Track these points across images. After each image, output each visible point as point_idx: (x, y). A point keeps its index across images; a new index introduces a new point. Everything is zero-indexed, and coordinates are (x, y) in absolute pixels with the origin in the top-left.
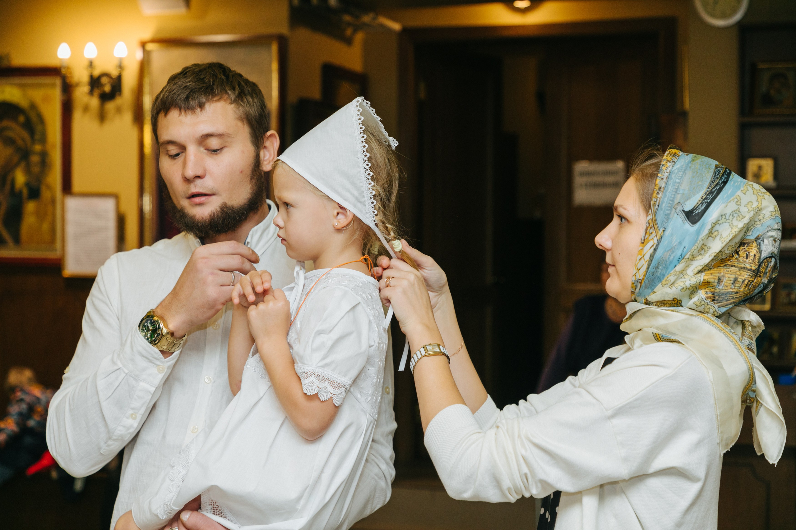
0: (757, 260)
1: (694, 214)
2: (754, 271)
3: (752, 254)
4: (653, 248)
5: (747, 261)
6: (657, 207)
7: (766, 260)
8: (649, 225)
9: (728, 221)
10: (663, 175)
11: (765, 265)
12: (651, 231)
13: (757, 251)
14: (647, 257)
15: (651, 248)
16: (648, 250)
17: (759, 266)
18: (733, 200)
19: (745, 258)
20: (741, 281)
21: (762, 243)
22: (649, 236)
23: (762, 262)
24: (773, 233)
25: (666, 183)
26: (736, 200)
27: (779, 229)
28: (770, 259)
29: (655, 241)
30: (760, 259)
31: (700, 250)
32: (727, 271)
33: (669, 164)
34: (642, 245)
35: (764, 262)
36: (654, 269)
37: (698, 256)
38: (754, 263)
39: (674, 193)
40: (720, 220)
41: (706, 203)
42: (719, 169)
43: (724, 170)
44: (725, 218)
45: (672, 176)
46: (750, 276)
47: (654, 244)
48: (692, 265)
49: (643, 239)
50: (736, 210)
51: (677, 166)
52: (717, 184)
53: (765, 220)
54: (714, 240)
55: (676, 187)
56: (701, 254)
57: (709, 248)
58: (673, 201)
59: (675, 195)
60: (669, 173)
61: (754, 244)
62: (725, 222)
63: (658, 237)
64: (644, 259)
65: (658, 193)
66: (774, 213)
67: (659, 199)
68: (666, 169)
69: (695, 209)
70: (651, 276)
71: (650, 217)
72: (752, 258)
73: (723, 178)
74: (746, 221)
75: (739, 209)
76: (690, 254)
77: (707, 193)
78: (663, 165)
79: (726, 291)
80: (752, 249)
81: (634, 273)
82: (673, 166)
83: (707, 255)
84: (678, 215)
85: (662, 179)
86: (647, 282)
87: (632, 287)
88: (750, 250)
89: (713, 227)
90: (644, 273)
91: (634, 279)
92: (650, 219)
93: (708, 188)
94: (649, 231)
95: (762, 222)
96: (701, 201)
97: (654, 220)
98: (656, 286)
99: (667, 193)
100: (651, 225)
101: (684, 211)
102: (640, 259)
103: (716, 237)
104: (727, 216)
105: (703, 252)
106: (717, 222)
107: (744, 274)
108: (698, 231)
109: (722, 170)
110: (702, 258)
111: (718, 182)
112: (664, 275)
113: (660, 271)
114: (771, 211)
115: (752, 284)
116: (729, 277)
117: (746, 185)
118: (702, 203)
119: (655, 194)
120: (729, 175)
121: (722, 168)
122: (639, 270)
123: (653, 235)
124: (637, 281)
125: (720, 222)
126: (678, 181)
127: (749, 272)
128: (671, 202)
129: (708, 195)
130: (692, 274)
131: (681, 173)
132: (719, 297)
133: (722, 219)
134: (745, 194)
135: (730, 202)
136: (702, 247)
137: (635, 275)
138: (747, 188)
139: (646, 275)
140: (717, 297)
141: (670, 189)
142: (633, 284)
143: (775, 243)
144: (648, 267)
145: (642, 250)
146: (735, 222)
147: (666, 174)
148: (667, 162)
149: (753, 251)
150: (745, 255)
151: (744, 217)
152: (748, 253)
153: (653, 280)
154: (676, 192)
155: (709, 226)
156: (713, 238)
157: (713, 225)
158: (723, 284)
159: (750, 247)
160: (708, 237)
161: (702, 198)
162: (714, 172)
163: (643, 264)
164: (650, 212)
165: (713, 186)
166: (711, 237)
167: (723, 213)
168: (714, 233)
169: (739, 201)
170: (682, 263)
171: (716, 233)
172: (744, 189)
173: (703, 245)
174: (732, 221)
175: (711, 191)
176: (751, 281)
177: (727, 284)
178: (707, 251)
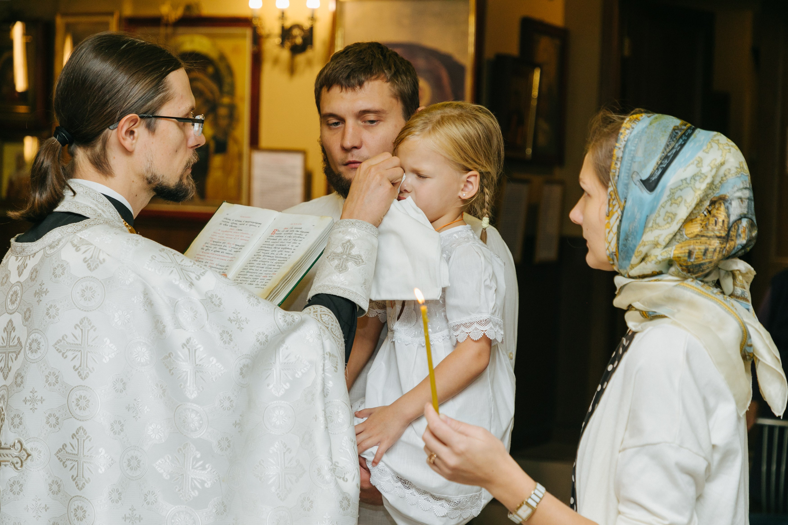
0: (726, 226)
1: (651, 181)
2: (724, 238)
3: (720, 220)
4: (618, 221)
5: (716, 228)
6: (616, 178)
8: (611, 197)
9: (690, 185)
10: (621, 145)
11: (734, 229)
12: (615, 202)
13: (725, 216)
14: (615, 229)
15: (617, 220)
16: (614, 222)
17: (729, 232)
18: (692, 163)
19: (714, 225)
20: (713, 250)
22: (613, 208)
23: (732, 226)
24: (739, 194)
25: (623, 152)
26: (696, 162)
27: (746, 188)
28: (740, 221)
29: (619, 212)
30: (728, 223)
31: (666, 218)
32: (697, 242)
33: (628, 131)
34: (607, 218)
35: (734, 225)
36: (625, 242)
37: (666, 225)
38: (723, 229)
39: (630, 162)
40: (680, 186)
41: (661, 168)
42: (677, 131)
43: (683, 132)
44: (687, 183)
45: (629, 144)
46: (720, 243)
47: (619, 215)
48: (661, 235)
49: (607, 212)
50: (698, 173)
51: (635, 132)
52: (673, 148)
53: (730, 175)
54: (678, 207)
55: (632, 155)
56: (668, 223)
57: (675, 215)
58: (629, 170)
59: (631, 164)
60: (627, 141)
61: (723, 208)
62: (687, 187)
63: (622, 208)
64: (612, 231)
65: (616, 164)
66: (739, 170)
67: (618, 170)
68: (624, 138)
69: (651, 175)
70: (624, 248)
71: (610, 189)
72: (721, 224)
73: (681, 140)
74: (709, 180)
75: (701, 170)
76: (653, 223)
77: (663, 158)
78: (621, 134)
79: (699, 262)
80: (720, 214)
81: (607, 247)
82: (631, 133)
83: (675, 223)
84: (636, 185)
85: (620, 148)
86: (622, 254)
87: (610, 260)
88: (719, 215)
89: (673, 193)
90: (616, 246)
91: (608, 252)
92: (612, 191)
93: (663, 153)
94: (612, 203)
95: (727, 177)
96: (656, 168)
97: (616, 192)
98: (631, 257)
99: (625, 163)
100: (613, 197)
101: (641, 180)
102: (609, 232)
103: (680, 202)
104: (688, 181)
105: (669, 220)
106: (677, 188)
107: (715, 243)
108: (657, 199)
109: (680, 131)
110: (670, 226)
111: (675, 145)
112: (635, 246)
113: (631, 243)
114: (737, 168)
115: (725, 249)
116: (699, 249)
117: (710, 142)
118: (658, 169)
119: (613, 165)
120: (689, 136)
121: (681, 130)
122: (610, 243)
123: (617, 206)
124: (612, 254)
125: (681, 187)
126: (633, 148)
127: (719, 239)
128: (628, 171)
129: (663, 160)
130: (664, 244)
131: (637, 140)
132: (694, 270)
133: (683, 184)
134: (707, 153)
135: (689, 165)
136: (667, 214)
137: (608, 249)
138: (711, 145)
139: (618, 247)
140: (691, 270)
141: (626, 158)
142: (609, 257)
143: (743, 204)
144: (618, 239)
145: (609, 222)
146: (698, 185)
147: (624, 143)
148: (625, 130)
149: (721, 216)
150: (714, 222)
151: (706, 177)
152: (716, 219)
153: (627, 252)
154: (632, 160)
155: (667, 192)
156: (677, 204)
157: (673, 191)
158: (694, 256)
159: (719, 212)
160: (672, 204)
161: (657, 164)
162: (670, 135)
163: (613, 237)
164: (610, 184)
165: (668, 150)
166: (676, 203)
167: (683, 177)
168: (677, 199)
169: (700, 163)
170: (647, 232)
171: (680, 199)
172: (707, 148)
173: (667, 212)
174: (695, 186)
175: (667, 155)
176: (723, 248)
177: (699, 256)
178: (674, 218)
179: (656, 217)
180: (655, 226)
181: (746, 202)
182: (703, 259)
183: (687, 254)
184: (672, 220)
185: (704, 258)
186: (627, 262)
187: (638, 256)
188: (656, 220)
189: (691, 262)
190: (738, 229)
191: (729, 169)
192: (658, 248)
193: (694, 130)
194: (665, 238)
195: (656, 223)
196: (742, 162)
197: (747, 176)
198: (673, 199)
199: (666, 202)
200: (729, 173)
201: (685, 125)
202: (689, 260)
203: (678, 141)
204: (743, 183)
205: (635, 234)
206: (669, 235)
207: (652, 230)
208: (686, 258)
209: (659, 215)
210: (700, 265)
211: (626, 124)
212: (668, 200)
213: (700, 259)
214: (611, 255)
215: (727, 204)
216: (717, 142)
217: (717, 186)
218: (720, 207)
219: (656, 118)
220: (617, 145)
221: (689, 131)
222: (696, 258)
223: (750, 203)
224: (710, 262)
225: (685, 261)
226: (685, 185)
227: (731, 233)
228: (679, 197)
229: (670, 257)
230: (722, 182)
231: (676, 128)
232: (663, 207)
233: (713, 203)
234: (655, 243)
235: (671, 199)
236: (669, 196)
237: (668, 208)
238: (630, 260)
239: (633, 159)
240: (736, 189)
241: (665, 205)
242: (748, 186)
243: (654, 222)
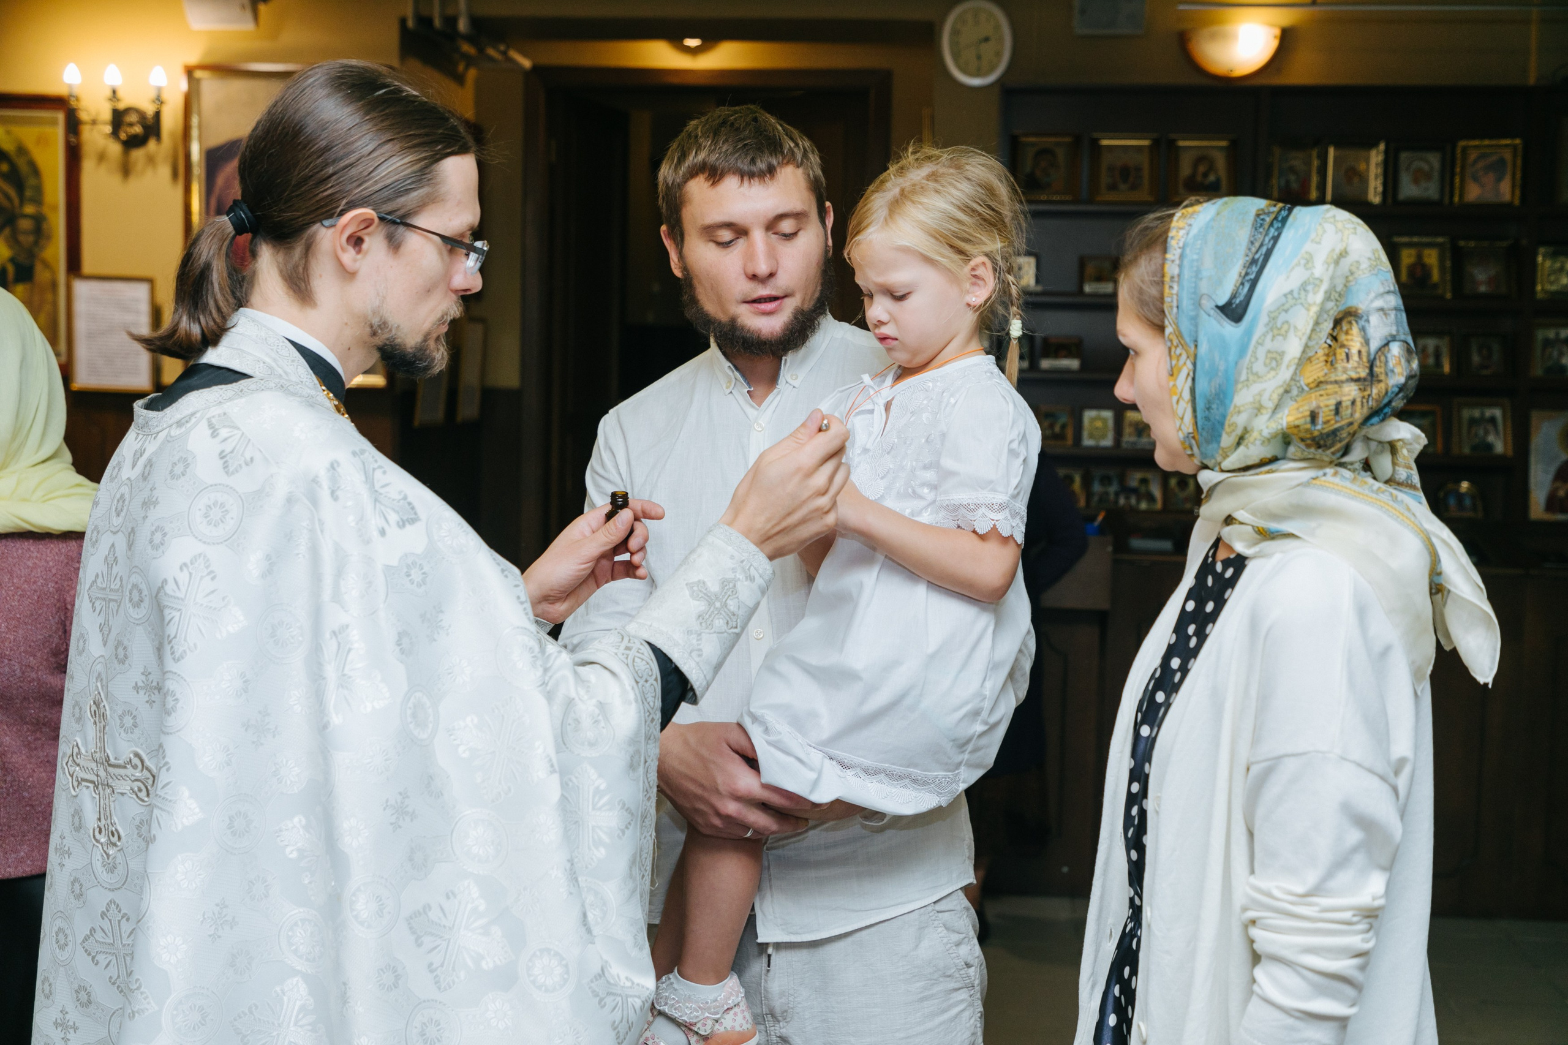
0: (1365, 359)
1: (1234, 306)
2: (1365, 379)
3: (1354, 351)
4: (1190, 379)
5: (1349, 366)
6: (1175, 310)
7: (1380, 353)
8: (1172, 344)
9: (1299, 301)
10: (1174, 255)
11: (1380, 361)
12: (1179, 351)
14: (1187, 395)
15: (1187, 378)
16: (1183, 383)
17: (1371, 368)
18: (1298, 264)
19: (1345, 361)
20: (1349, 403)
21: (1367, 325)
22: (1178, 360)
23: (1375, 358)
24: (1379, 303)
25: (1180, 266)
26: (1303, 262)
27: (1388, 292)
28: (1386, 348)
29: (1190, 365)
30: (1369, 354)
31: (1268, 361)
32: (1321, 395)
33: (1182, 232)
34: (1171, 378)
35: (1377, 357)
36: (1207, 412)
37: (1269, 372)
38: (1361, 366)
39: (1194, 280)
40: (1283, 305)
41: (1248, 281)
42: (1262, 217)
43: (1273, 216)
44: (1294, 298)
45: (1188, 251)
46: (1360, 389)
47: (1189, 371)
48: (1265, 390)
49: (1170, 369)
50: (1309, 279)
51: (1194, 231)
52: (1262, 245)
53: (1360, 272)
54: (1285, 339)
55: (1195, 269)
56: (1272, 369)
57: (1282, 354)
58: (1195, 293)
59: (1195, 282)
60: (1183, 248)
61: (1355, 330)
62: (1295, 305)
63: (1192, 358)
64: (1183, 399)
65: (1171, 287)
66: (1375, 263)
67: (1175, 297)
68: (1178, 243)
69: (1234, 296)
70: (1206, 423)
71: (1169, 330)
72: (1356, 358)
73: (1272, 230)
74: (1325, 287)
75: (1312, 273)
76: (1248, 373)
77: (1248, 264)
78: (1172, 238)
79: (1331, 428)
80: (1352, 340)
81: (1178, 426)
82: (1188, 234)
83: (1284, 366)
84: (1209, 315)
85: (1173, 261)
86: (1204, 434)
87: (1185, 449)
88: (1351, 343)
89: (1274, 319)
90: (1192, 421)
91: (1181, 435)
92: (1171, 333)
93: (1247, 256)
94: (1175, 352)
95: (1356, 275)
96: (1239, 282)
97: (1179, 334)
98: (1220, 436)
99: (1185, 284)
100: (1175, 342)
101: (1217, 307)
102: (1178, 402)
103: (1287, 332)
104: (1296, 295)
105: (1274, 364)
106: (1278, 309)
107: (1350, 391)
108: (1249, 333)
109: (1269, 216)
110: (1277, 374)
111: (1264, 240)
112: (1224, 417)
113: (1216, 413)
114: (1369, 259)
115: (1371, 399)
116: (1327, 406)
117: (1320, 224)
118: (1242, 284)
119: (1167, 290)
120: (1284, 221)
121: (1268, 214)
122: (1182, 419)
123: (1184, 356)
124: (1188, 437)
125: (1285, 307)
126: (1195, 257)
127: (1357, 383)
128: (1193, 296)
129: (1248, 267)
130: (1270, 405)
131: (1199, 242)
132: (1325, 441)
133: (1287, 302)
134: (1319, 243)
135: (1293, 268)
136: (1270, 355)
137: (1180, 429)
138: (1323, 228)
139: (1196, 423)
140: (1322, 442)
141: (1187, 274)
142: (1183, 443)
143: (1387, 318)
144: (1194, 410)
145: (1174, 385)
146: (1311, 298)
147: (1179, 251)
148: (1177, 232)
149: (1355, 343)
150: (1344, 356)
151: (1321, 281)
152: (1347, 350)
153: (1213, 428)
154: (1196, 276)
155: (1263, 319)
156: (1282, 335)
157: (1272, 315)
158: (1320, 420)
159: (1349, 337)
160: (1274, 336)
161: (1240, 276)
162: (1253, 225)
163: (1184, 408)
164: (1166, 322)
165: (1254, 250)
166: (1279, 335)
167: (1286, 290)
168: (1281, 328)
169: (1309, 261)
170: (1241, 389)
171: (1285, 327)
172: (1317, 235)
173: (1269, 352)
174: (1306, 300)
175: (1253, 258)
176: (1366, 397)
177: (1328, 418)
178: (1282, 359)
179: (1252, 363)
180: (1251, 378)
181: (1393, 314)
182: (1337, 422)
183: (1309, 419)
184: (1278, 364)
185: (1338, 418)
186: (1215, 445)
187: (1231, 432)
188: (1251, 367)
189: (1318, 430)
190: (1387, 362)
191: (1358, 262)
192: (1262, 414)
193: (1290, 211)
194: (1271, 396)
195: (1252, 373)
196: (1377, 250)
197: (1387, 272)
198: (1277, 328)
199: (1264, 335)
200: (1358, 268)
201: (1275, 206)
202: (1313, 428)
203: (1267, 234)
204: (1383, 284)
205: (1221, 396)
206: (1277, 388)
207: (1247, 386)
208: (1309, 426)
209: (1257, 359)
210: (1334, 432)
211: (1177, 221)
212: (1267, 332)
213: (1333, 422)
214: (1187, 439)
215: (1362, 323)
216: (1332, 220)
217: (1342, 293)
218: (1351, 329)
219: (1226, 203)
220: (1168, 256)
221: (1284, 213)
222: (1326, 422)
223: (1399, 316)
224: (1351, 424)
225: (1307, 431)
226: (1291, 302)
227: (1376, 369)
228: (1283, 324)
229: (1282, 429)
230: (1347, 285)
231: (1261, 212)
232: (1261, 344)
233: (1337, 322)
234: (1257, 405)
235: (1272, 329)
236: (1268, 324)
237: (1269, 344)
238: (1219, 442)
239: (1197, 274)
240: (1372, 295)
241: (1264, 341)
242: (1392, 288)
243: (1249, 371)
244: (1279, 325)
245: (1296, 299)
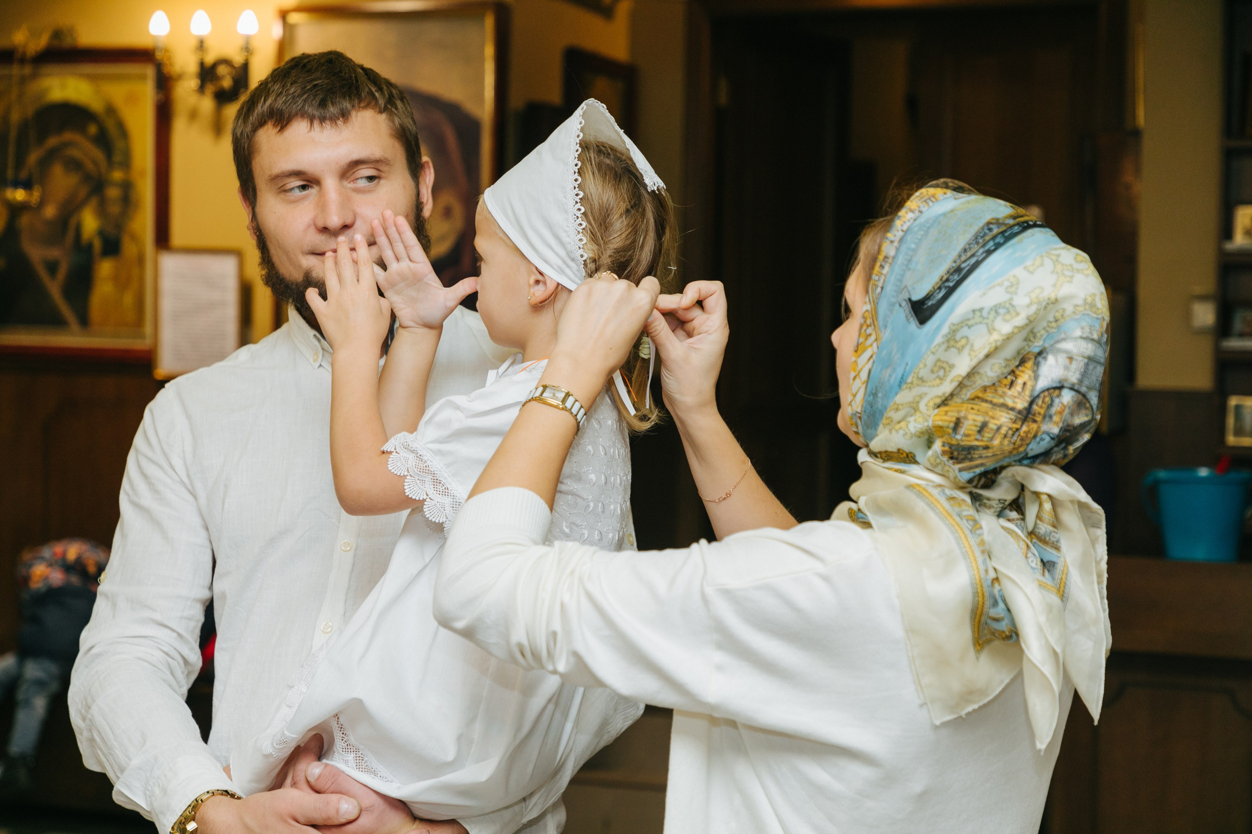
0: (1027, 393)
1: (925, 307)
2: (1020, 412)
3: (1020, 381)
4: (872, 361)
5: (1009, 393)
6: (879, 290)
7: (1046, 393)
9: (985, 321)
10: (895, 236)
11: (1043, 402)
12: (869, 330)
13: (1030, 376)
14: (864, 376)
15: (869, 360)
16: (864, 363)
17: (1031, 403)
18: (1001, 285)
19: (1008, 387)
20: (995, 427)
21: (1043, 362)
22: (866, 339)
23: (1038, 396)
25: (897, 249)
26: (1006, 284)
27: (1087, 338)
28: (1057, 392)
29: (875, 348)
30: (1033, 390)
31: (936, 369)
32: (972, 409)
33: (910, 215)
34: (855, 354)
35: (1042, 395)
36: (871, 398)
37: (934, 379)
38: (1021, 398)
39: (904, 267)
40: (968, 320)
41: (946, 287)
42: (992, 227)
43: (1002, 229)
44: (981, 316)
45: (909, 237)
46: (1011, 419)
47: (874, 353)
48: (926, 394)
49: (856, 345)
50: (1002, 303)
51: (922, 219)
52: (973, 255)
53: (1063, 320)
54: (958, 353)
55: (908, 258)
56: (938, 377)
57: (951, 367)
58: (900, 280)
59: (904, 271)
60: (906, 232)
61: (1030, 364)
62: (981, 323)
63: (879, 342)
64: (859, 378)
65: (882, 267)
67: (883, 277)
68: (902, 225)
69: (928, 297)
70: (868, 407)
71: (866, 307)
72: (1020, 388)
73: (991, 244)
75: (1011, 299)
77: (952, 271)
78: (899, 217)
79: (969, 443)
80: (1023, 372)
82: (915, 220)
83: (948, 379)
84: (900, 306)
85: (892, 242)
86: (865, 417)
87: (851, 424)
88: (1020, 374)
89: (955, 331)
90: (862, 402)
91: (850, 411)
92: (867, 311)
93: (954, 262)
94: (865, 331)
95: (1059, 323)
96: (938, 285)
97: (875, 315)
99: (896, 268)
100: (868, 322)
101: (910, 300)
102: (854, 378)
103: (963, 347)
104: (985, 313)
105: (941, 373)
106: (962, 322)
107: (1004, 417)
108: (928, 337)
109: (998, 228)
110: (941, 384)
111: (977, 251)
112: (885, 408)
113: (879, 401)
114: (1077, 305)
115: (1017, 434)
116: (973, 420)
117: (1042, 256)
118: (940, 288)
119: (877, 268)
120: (1010, 238)
121: (1000, 225)
122: (854, 396)
123: (872, 338)
125: (970, 323)
126: (913, 246)
128: (898, 283)
129: (952, 274)
131: (922, 232)
132: (959, 454)
133: (974, 318)
134: (1031, 272)
135: (995, 287)
136: (939, 364)
137: (850, 405)
139: (863, 405)
140: (956, 454)
141: (901, 259)
142: (850, 419)
145: (855, 362)
146: (998, 323)
147: (901, 234)
148: (908, 212)
149: (1024, 375)
150: (1009, 382)
151: (1019, 312)
153: (874, 415)
154: (907, 265)
155: (946, 329)
156: (957, 349)
157: (955, 326)
158: (964, 432)
159: (1022, 369)
160: (949, 347)
161: (941, 279)
162: (977, 232)
163: (859, 387)
164: (867, 299)
165: (963, 258)
166: (955, 348)
167: (977, 306)
168: (960, 341)
169: (1013, 286)
170: (904, 390)
171: (964, 341)
172: (1034, 264)
173: (939, 360)
174: (993, 321)
175: (959, 266)
176: (1014, 430)
177: (970, 432)
178: (949, 371)
180: (916, 381)
181: (1082, 361)
182: (976, 440)
183: (952, 426)
184: (945, 375)
185: (977, 437)
186: (873, 431)
188: (921, 370)
189: (957, 439)
190: (1051, 404)
191: (1063, 309)
195: (918, 378)
199: (941, 343)
200: (1062, 315)
202: (953, 435)
203: (983, 246)
207: (912, 387)
208: (950, 431)
209: (926, 363)
210: (970, 449)
211: (914, 201)
212: (944, 342)
213: (973, 438)
214: (854, 416)
216: (1054, 258)
217: (1038, 334)
220: (890, 234)
222: (967, 435)
223: (1091, 367)
226: (978, 319)
227: (1035, 407)
228: (962, 338)
229: (928, 427)
231: (993, 221)
232: (935, 351)
234: (914, 406)
235: (949, 340)
236: (948, 335)
237: (941, 354)
238: (876, 430)
239: (909, 263)
243: (916, 376)
244: (958, 337)
245: (984, 318)
